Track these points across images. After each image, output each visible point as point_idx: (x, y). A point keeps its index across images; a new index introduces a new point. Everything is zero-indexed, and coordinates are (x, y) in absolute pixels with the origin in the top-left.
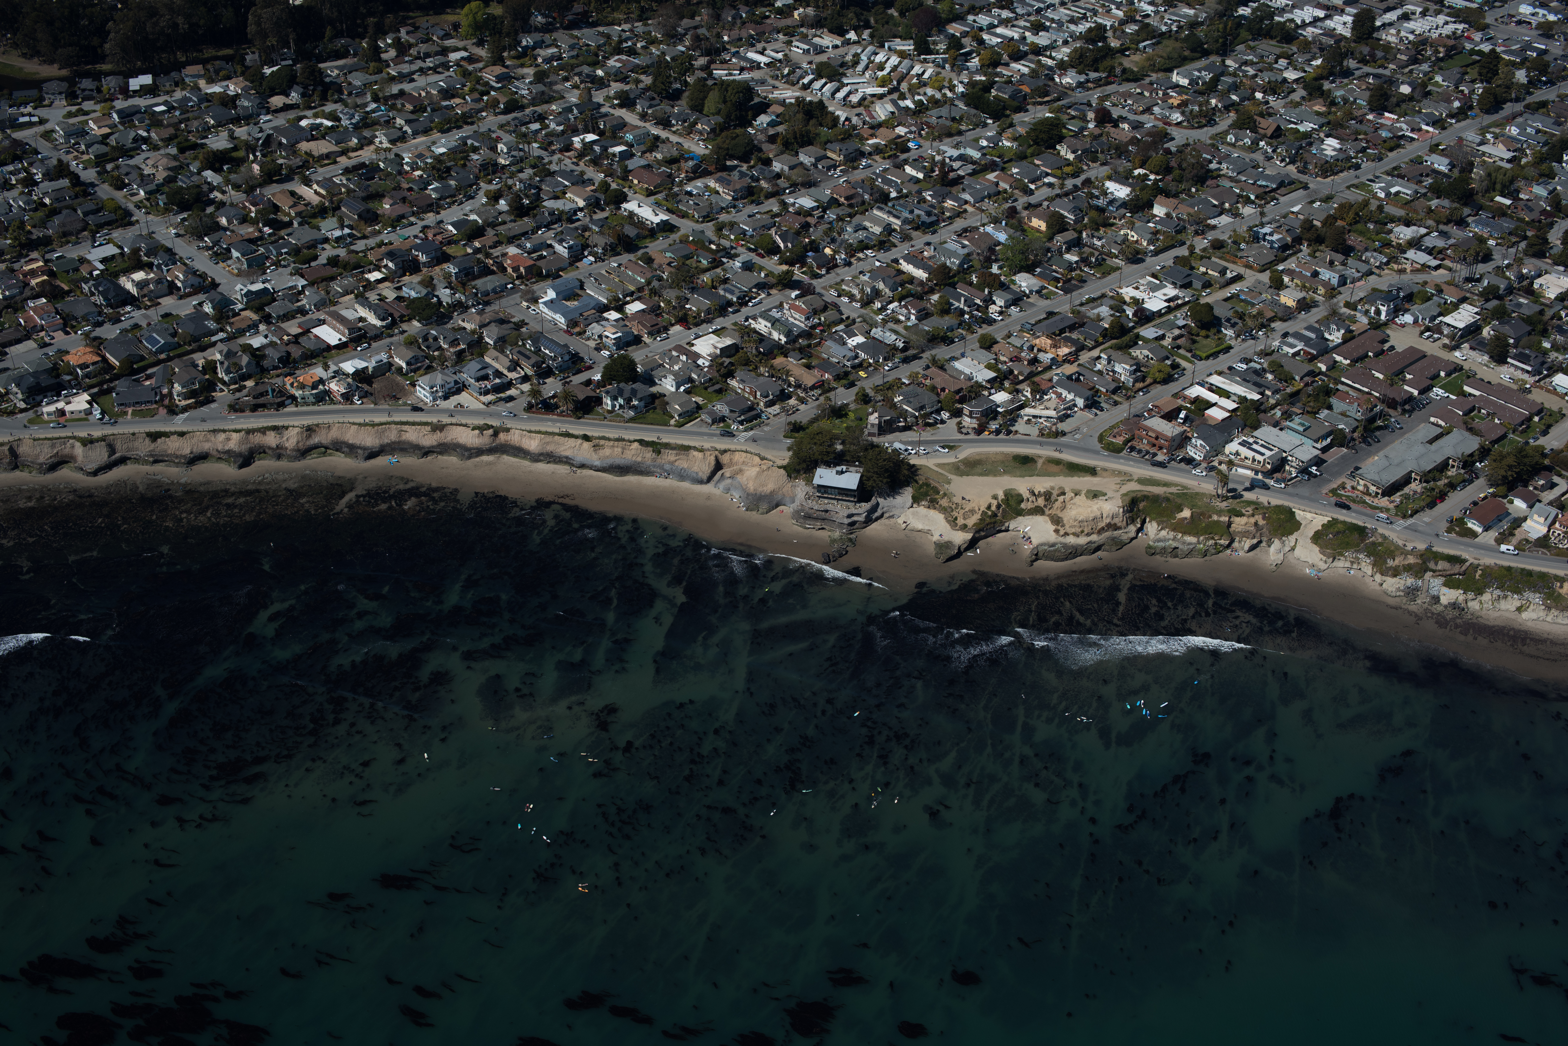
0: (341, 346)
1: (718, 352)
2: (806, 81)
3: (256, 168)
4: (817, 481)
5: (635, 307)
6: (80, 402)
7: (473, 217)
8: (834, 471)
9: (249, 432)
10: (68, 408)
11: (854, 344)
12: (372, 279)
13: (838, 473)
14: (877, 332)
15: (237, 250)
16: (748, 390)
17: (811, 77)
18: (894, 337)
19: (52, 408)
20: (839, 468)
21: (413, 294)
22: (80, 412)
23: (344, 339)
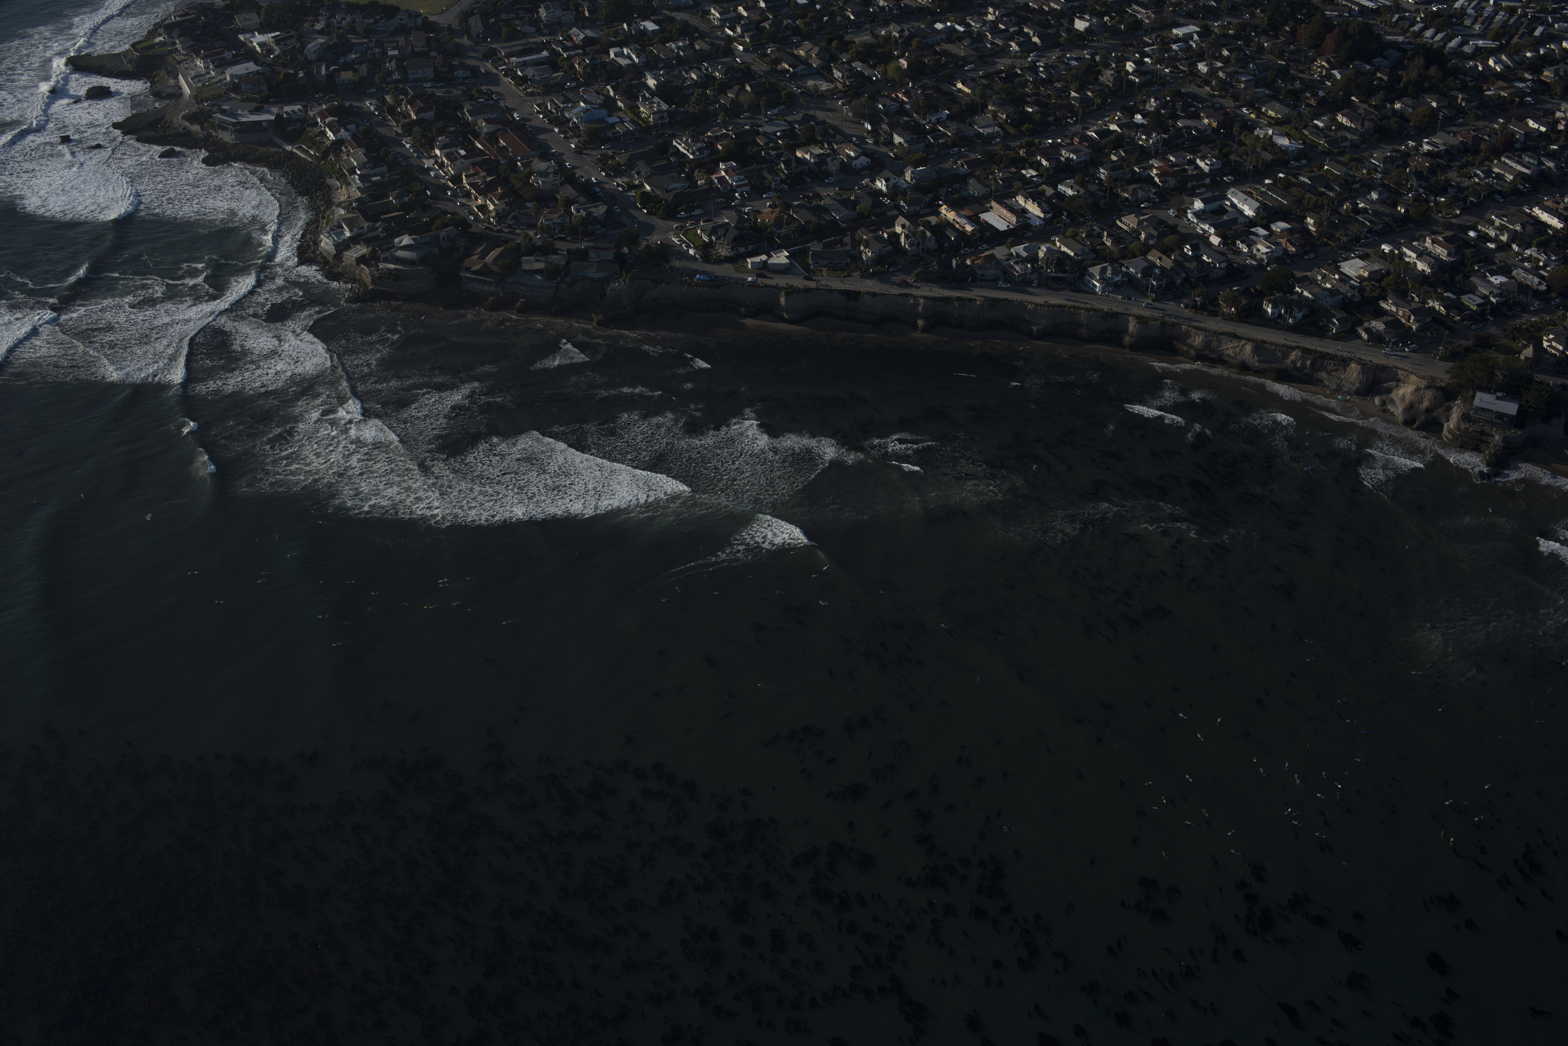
0: (1009, 233)
1: (1366, 274)
2: (1416, 28)
3: (904, 63)
4: (1477, 402)
5: (1279, 226)
6: (781, 258)
7: (1113, 127)
8: (1494, 397)
9: (934, 299)
10: (771, 261)
11: (1498, 282)
12: (1028, 176)
13: (1498, 398)
14: (1519, 273)
15: (900, 135)
16: (1401, 313)
17: (1421, 25)
18: (1536, 280)
19: (757, 259)
20: (1499, 394)
21: (1070, 192)
22: (781, 265)
23: (1011, 227)
